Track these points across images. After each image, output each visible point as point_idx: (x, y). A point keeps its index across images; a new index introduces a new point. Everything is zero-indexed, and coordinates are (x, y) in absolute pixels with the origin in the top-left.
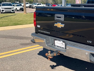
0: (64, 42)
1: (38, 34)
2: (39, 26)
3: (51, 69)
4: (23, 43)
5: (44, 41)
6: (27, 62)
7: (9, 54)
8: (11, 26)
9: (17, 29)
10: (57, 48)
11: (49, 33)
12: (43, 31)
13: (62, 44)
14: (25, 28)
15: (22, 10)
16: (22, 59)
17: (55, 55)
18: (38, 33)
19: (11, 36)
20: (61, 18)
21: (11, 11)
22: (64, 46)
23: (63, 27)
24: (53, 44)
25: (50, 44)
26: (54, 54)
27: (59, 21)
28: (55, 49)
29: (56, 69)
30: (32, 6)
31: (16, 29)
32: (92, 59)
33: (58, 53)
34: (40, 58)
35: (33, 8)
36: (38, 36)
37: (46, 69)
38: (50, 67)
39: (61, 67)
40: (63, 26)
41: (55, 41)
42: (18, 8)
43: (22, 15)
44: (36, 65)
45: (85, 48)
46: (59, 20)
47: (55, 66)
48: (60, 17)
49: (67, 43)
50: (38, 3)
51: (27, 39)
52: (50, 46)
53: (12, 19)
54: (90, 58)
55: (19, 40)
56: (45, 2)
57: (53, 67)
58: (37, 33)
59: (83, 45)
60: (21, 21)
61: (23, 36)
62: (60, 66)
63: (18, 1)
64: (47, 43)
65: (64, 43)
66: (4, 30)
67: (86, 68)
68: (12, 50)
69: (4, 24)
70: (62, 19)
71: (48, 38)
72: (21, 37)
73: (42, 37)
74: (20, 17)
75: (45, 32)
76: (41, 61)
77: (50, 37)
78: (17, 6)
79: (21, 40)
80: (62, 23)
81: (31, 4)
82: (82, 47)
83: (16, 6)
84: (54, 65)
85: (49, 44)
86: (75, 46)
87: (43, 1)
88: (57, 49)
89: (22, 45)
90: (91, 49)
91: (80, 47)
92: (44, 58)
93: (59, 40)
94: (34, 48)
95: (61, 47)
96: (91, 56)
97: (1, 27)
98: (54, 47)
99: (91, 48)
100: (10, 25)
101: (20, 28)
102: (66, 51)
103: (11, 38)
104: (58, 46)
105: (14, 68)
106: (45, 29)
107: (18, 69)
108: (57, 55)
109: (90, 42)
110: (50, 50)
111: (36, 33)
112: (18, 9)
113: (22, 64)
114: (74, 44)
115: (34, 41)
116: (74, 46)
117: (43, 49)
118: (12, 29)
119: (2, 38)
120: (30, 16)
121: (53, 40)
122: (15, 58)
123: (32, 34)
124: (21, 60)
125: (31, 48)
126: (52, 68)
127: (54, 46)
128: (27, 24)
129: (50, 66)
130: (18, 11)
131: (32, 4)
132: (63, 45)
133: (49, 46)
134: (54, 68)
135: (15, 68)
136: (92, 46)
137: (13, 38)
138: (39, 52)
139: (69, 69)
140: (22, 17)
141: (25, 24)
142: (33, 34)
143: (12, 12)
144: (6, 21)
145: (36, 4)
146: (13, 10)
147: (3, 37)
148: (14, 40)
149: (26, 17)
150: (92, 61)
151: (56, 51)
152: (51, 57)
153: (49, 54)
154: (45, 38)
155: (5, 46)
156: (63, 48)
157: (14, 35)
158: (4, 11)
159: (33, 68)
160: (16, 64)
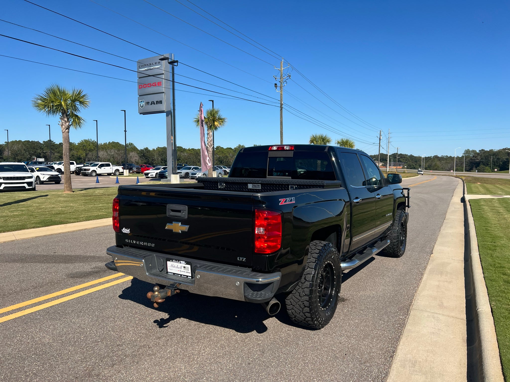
0: (188, 263)
1: (125, 248)
2: (126, 231)
3: (158, 329)
4: (76, 273)
5: (142, 263)
6: (95, 319)
7: (40, 303)
8: (33, 228)
9: (52, 235)
10: (174, 277)
11: (153, 245)
12: (136, 240)
13: (184, 267)
14: (74, 231)
15: (55, 180)
16: (80, 312)
17: (169, 294)
18: (125, 245)
19: (38, 256)
20: (182, 211)
21: (25, 185)
22: (190, 271)
23: (187, 231)
24: (162, 270)
25: (156, 271)
26: (167, 293)
27: (178, 220)
28: (170, 280)
29: (170, 328)
30: (85, 170)
31: (49, 235)
32: (249, 294)
33: (176, 290)
34: (128, 307)
35: (85, 175)
36: (125, 253)
37: (146, 329)
38: (156, 324)
39: (182, 321)
40: (186, 228)
41: (168, 262)
42: (44, 176)
43: (59, 196)
44: (118, 323)
45: (234, 272)
46: (176, 216)
47: (168, 321)
48: (179, 211)
49: (196, 266)
50: (100, 163)
51: (83, 262)
52: (157, 275)
53: (31, 208)
54: (244, 293)
55: (63, 265)
56: (119, 158)
57: (161, 323)
58: (123, 247)
59: (230, 267)
60: (60, 214)
61: (73, 254)
62: (178, 319)
63: (41, 158)
64: (149, 269)
65: (189, 266)
66: (12, 241)
67: (236, 317)
68: (47, 293)
69: (10, 224)
70: (184, 214)
71: (151, 256)
72: (66, 256)
73: (136, 256)
74: (54, 204)
75: (142, 243)
76: (131, 313)
77: (155, 255)
78: (40, 170)
79: (68, 265)
80: (184, 222)
81: (82, 165)
82: (229, 271)
83: (38, 171)
84: (164, 317)
85: (154, 271)
86: (214, 271)
87: (113, 158)
88: (173, 279)
89: (71, 277)
90: (246, 274)
91: (223, 271)
92: (138, 304)
93: (176, 260)
94: (108, 282)
95: (181, 275)
96: (246, 289)
97: (4, 232)
98: (165, 278)
99: (246, 272)
100: (29, 226)
101: (59, 234)
102: (193, 282)
103: (39, 262)
104: (174, 274)
105: (62, 337)
106: (141, 236)
107: (74, 338)
108: (173, 294)
109: (244, 260)
110: (158, 285)
111: (118, 246)
112: (42, 179)
113: (82, 325)
114: (207, 265)
115: (113, 266)
116: (211, 270)
117: (131, 284)
118: (36, 237)
119: (10, 262)
120: (83, 198)
121: (162, 260)
122: (59, 313)
123: (108, 250)
124: (78, 317)
125: (100, 284)
126: (161, 327)
127: (166, 274)
128: (77, 220)
129: (155, 322)
130: (42, 183)
131: (84, 166)
132: (186, 271)
133: (154, 275)
134: (165, 325)
135: (66, 337)
136: (247, 268)
137: (43, 262)
138: (123, 291)
139: (198, 323)
140: (60, 202)
141: (72, 220)
142: (110, 250)
143: (27, 187)
144: (14, 216)
145: (96, 165)
146: (30, 184)
147: (14, 261)
148: (48, 265)
149: (72, 202)
150: (249, 299)
151: (171, 284)
152: (160, 299)
153: (157, 293)
154: (144, 257)
155: (24, 285)
156: (187, 276)
157: (45, 254)
158: (3, 186)
159: (114, 331)
160: (65, 327)
